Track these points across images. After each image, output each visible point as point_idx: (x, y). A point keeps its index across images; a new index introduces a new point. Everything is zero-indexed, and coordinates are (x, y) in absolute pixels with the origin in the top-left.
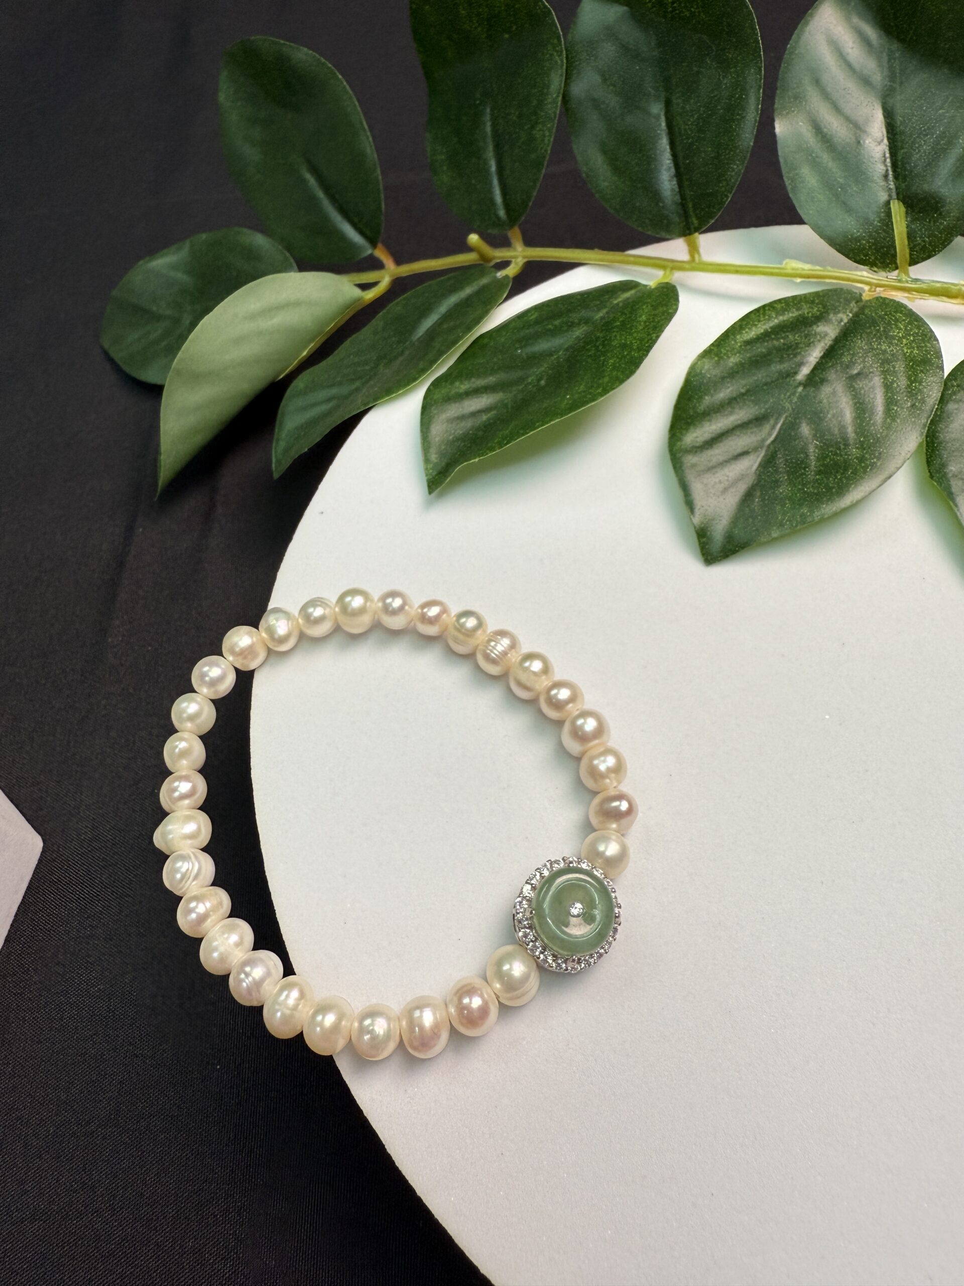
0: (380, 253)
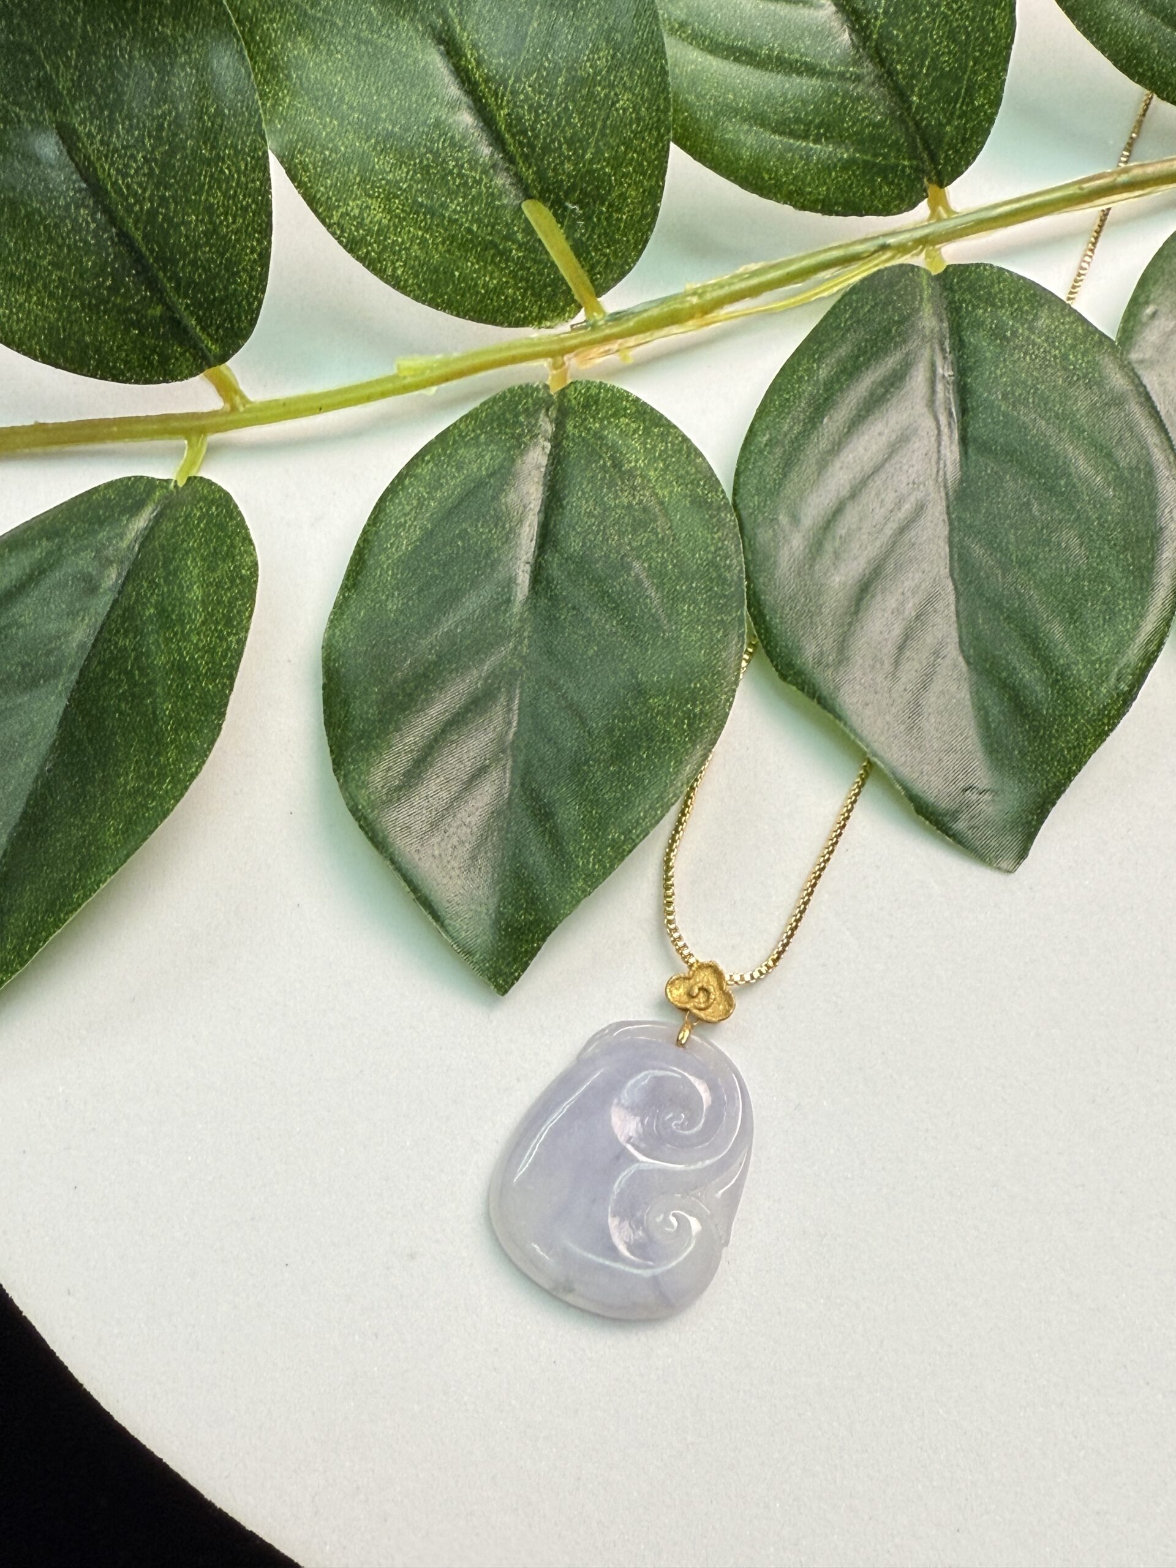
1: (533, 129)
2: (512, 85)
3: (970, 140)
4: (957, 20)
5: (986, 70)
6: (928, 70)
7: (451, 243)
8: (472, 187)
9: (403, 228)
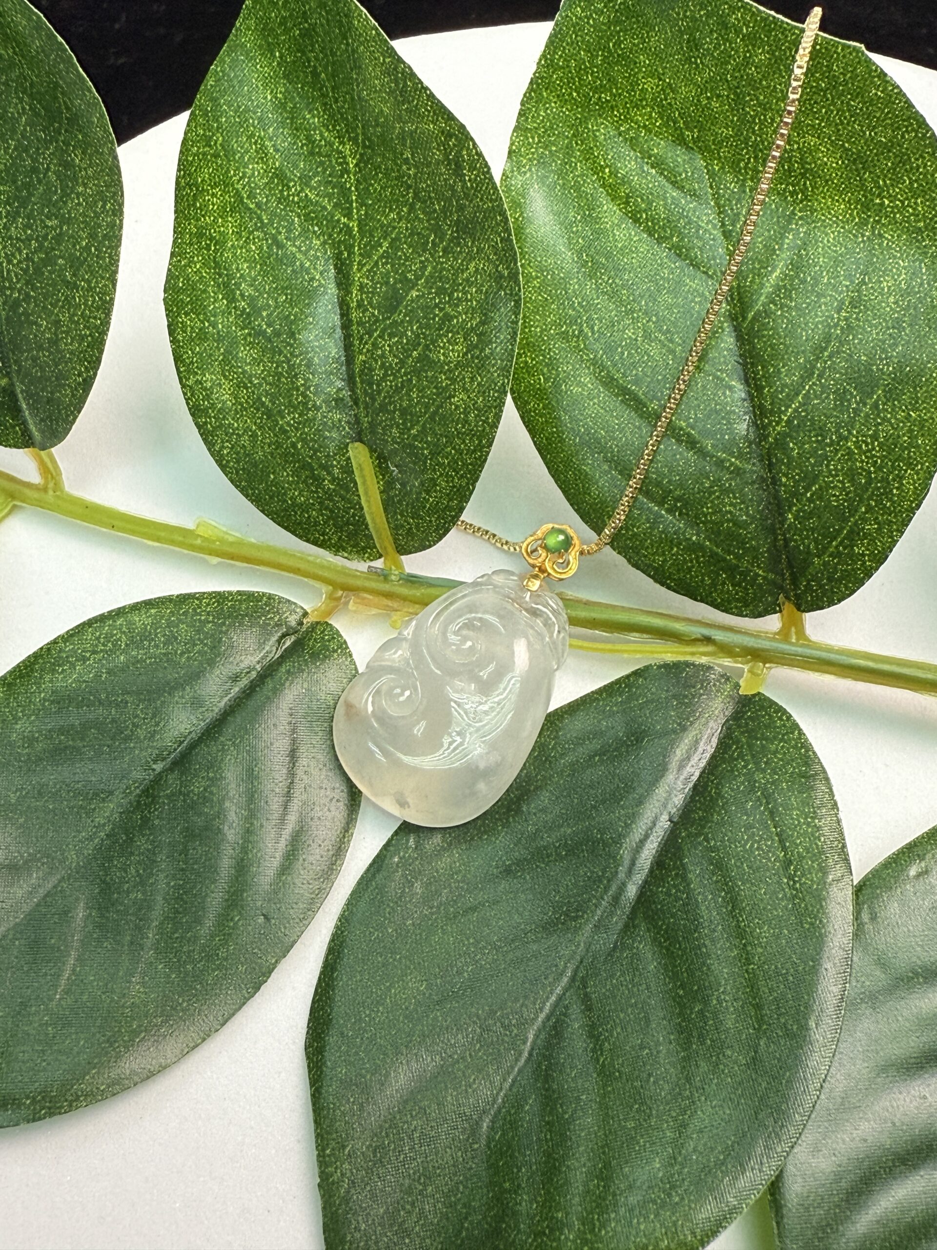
1: (378, 385)
2: (376, 339)
3: (840, 580)
4: (862, 461)
5: (878, 523)
6: (812, 495)
7: (276, 449)
8: (310, 409)
9: (242, 416)
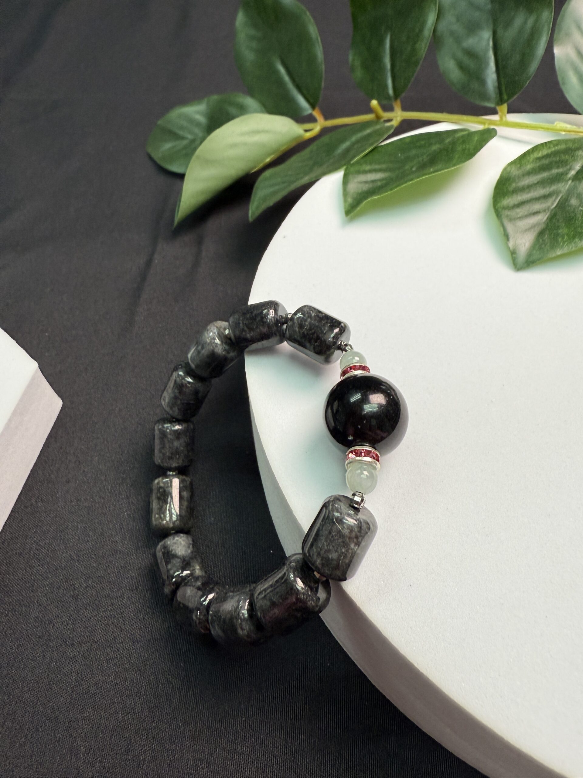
0: (316, 114)
